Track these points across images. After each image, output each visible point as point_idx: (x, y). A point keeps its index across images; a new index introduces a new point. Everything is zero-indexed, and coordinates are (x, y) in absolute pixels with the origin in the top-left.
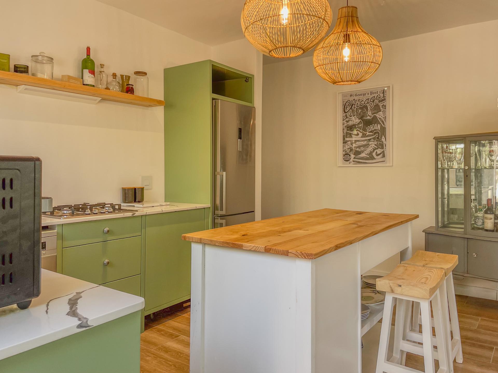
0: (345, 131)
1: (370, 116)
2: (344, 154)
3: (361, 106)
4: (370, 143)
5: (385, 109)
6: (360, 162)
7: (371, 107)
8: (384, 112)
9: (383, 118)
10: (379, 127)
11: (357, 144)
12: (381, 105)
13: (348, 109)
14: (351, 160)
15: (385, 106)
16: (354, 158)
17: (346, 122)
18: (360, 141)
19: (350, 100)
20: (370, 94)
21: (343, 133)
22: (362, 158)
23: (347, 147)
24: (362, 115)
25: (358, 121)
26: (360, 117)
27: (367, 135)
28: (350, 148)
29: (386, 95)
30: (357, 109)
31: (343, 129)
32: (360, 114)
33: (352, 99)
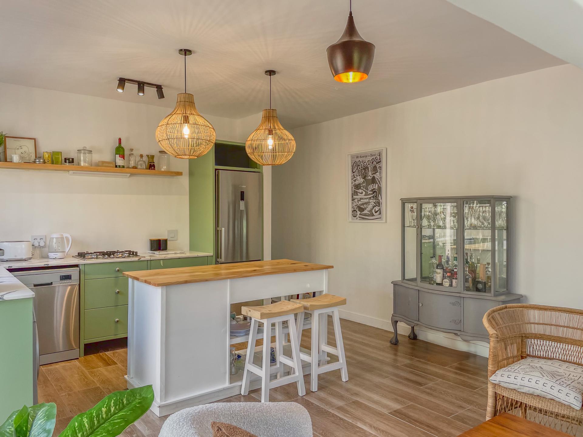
0: (353, 189)
1: (371, 176)
2: (353, 210)
3: (364, 167)
4: (371, 201)
5: (381, 170)
6: (364, 218)
7: (371, 168)
8: (380, 173)
9: (379, 178)
10: (377, 186)
11: (361, 202)
12: (378, 166)
13: (355, 169)
14: (358, 216)
15: (381, 167)
16: (360, 214)
17: (353, 181)
18: (364, 199)
19: (357, 161)
20: (370, 156)
21: (352, 191)
22: (365, 215)
23: (355, 204)
24: (364, 175)
25: (362, 180)
26: (363, 177)
27: (368, 193)
28: (357, 205)
29: (381, 157)
30: (361, 169)
31: (352, 188)
32: (363, 174)
33: (357, 160)
